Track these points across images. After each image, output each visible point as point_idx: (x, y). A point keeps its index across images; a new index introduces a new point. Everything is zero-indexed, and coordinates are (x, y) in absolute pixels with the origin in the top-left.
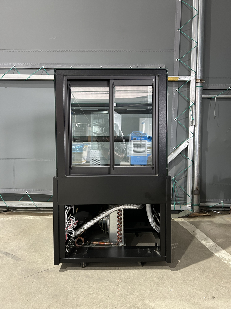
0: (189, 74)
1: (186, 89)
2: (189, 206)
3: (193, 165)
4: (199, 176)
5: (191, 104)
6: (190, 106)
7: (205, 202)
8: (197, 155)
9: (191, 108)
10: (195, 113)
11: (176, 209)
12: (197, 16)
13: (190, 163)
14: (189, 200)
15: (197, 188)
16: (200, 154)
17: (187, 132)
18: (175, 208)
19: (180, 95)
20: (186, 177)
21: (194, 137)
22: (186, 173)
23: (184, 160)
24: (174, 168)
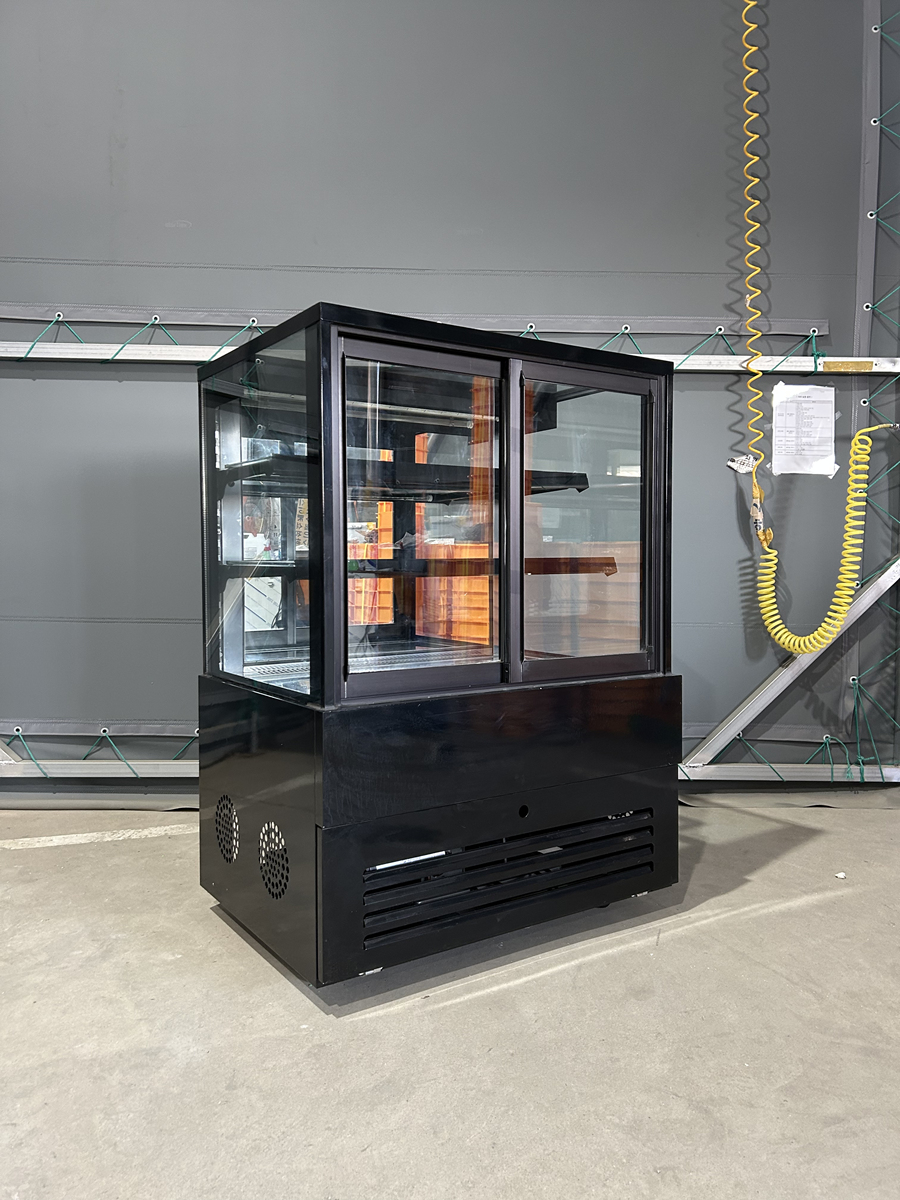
1: (893, 398)
11: (867, 777)
17: (897, 530)
18: (865, 775)
19: (875, 417)
24: (856, 647)
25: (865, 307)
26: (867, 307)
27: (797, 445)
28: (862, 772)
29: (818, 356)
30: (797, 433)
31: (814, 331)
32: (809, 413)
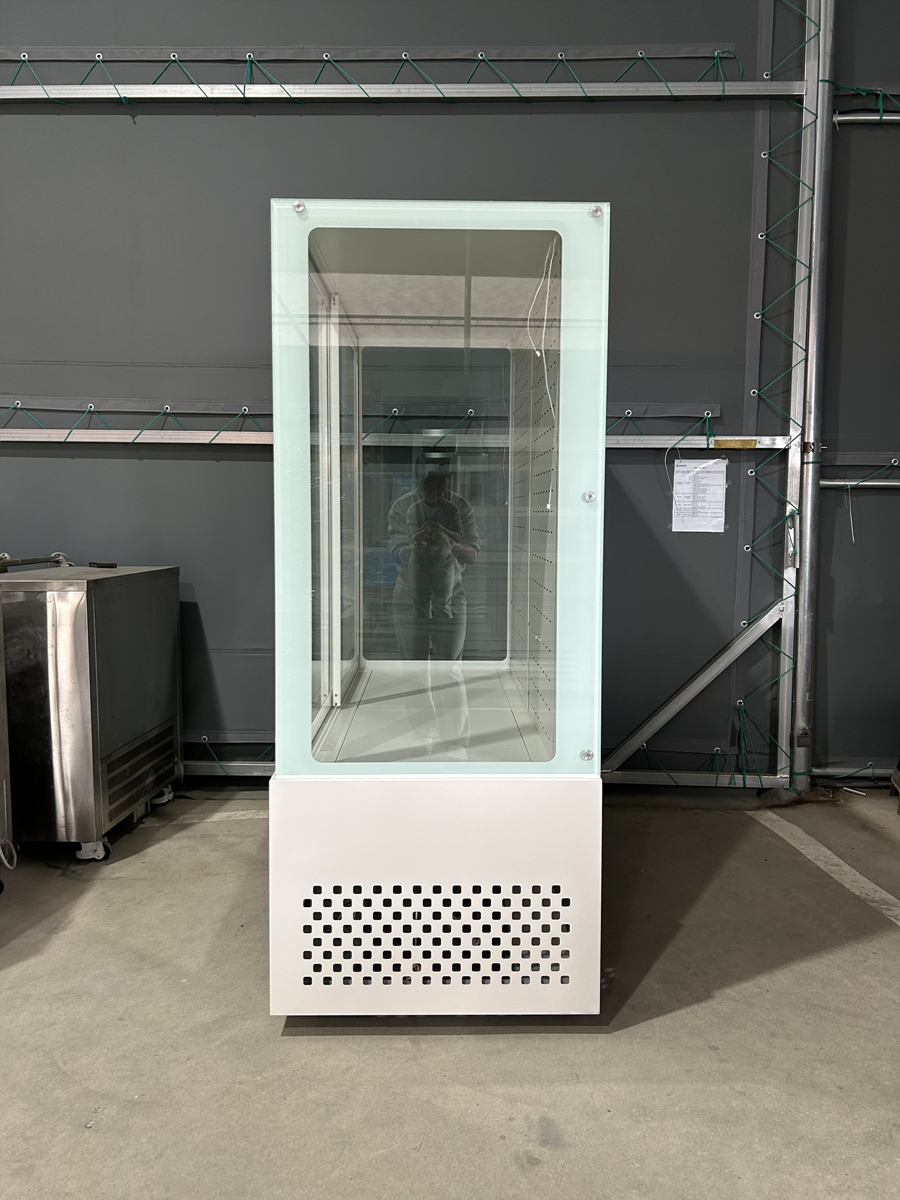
0: (785, 433)
1: (777, 468)
2: (782, 777)
3: (795, 670)
4: (810, 698)
5: (789, 509)
6: (787, 514)
7: (827, 765)
8: (806, 642)
9: (789, 520)
10: (801, 531)
11: (749, 784)
12: (807, 280)
13: (786, 664)
14: (783, 762)
15: (804, 729)
16: (812, 640)
17: (780, 580)
18: (746, 782)
19: (761, 483)
20: (776, 699)
21: (797, 596)
22: (775, 689)
23: (770, 655)
25: (752, 393)
27: (693, 508)
28: (744, 780)
29: (710, 435)
30: (694, 497)
31: (708, 414)
32: (705, 481)
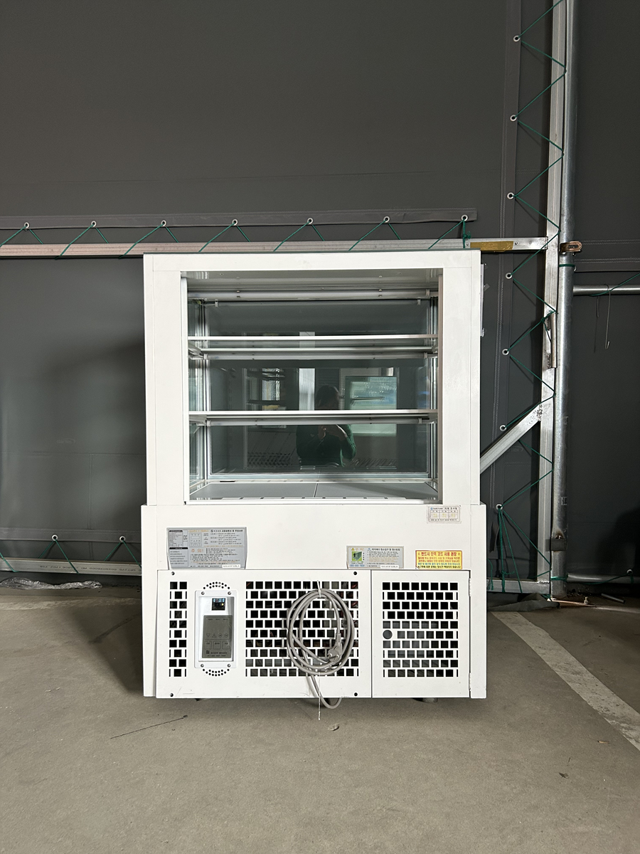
2: (542, 582)
3: (552, 472)
5: (547, 310)
6: (545, 316)
9: (546, 322)
11: (508, 590)
12: (562, 79)
13: (544, 466)
14: (542, 567)
18: (505, 588)
19: (518, 286)
20: (536, 504)
21: (554, 398)
22: (534, 493)
23: (529, 460)
25: (510, 196)
26: (511, 196)
28: (503, 585)
29: (467, 237)
31: (465, 218)
